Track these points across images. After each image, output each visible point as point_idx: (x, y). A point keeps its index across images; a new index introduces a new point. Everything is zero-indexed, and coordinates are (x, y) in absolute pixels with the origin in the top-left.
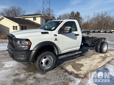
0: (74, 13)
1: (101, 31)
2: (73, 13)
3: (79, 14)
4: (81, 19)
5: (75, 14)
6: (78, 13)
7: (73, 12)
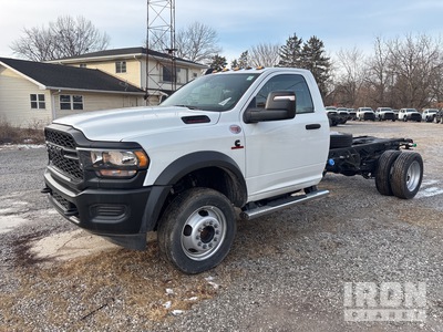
0: (300, 42)
1: (401, 115)
2: (294, 42)
3: (321, 44)
4: (327, 65)
5: (302, 45)
6: (314, 41)
7: (295, 38)
